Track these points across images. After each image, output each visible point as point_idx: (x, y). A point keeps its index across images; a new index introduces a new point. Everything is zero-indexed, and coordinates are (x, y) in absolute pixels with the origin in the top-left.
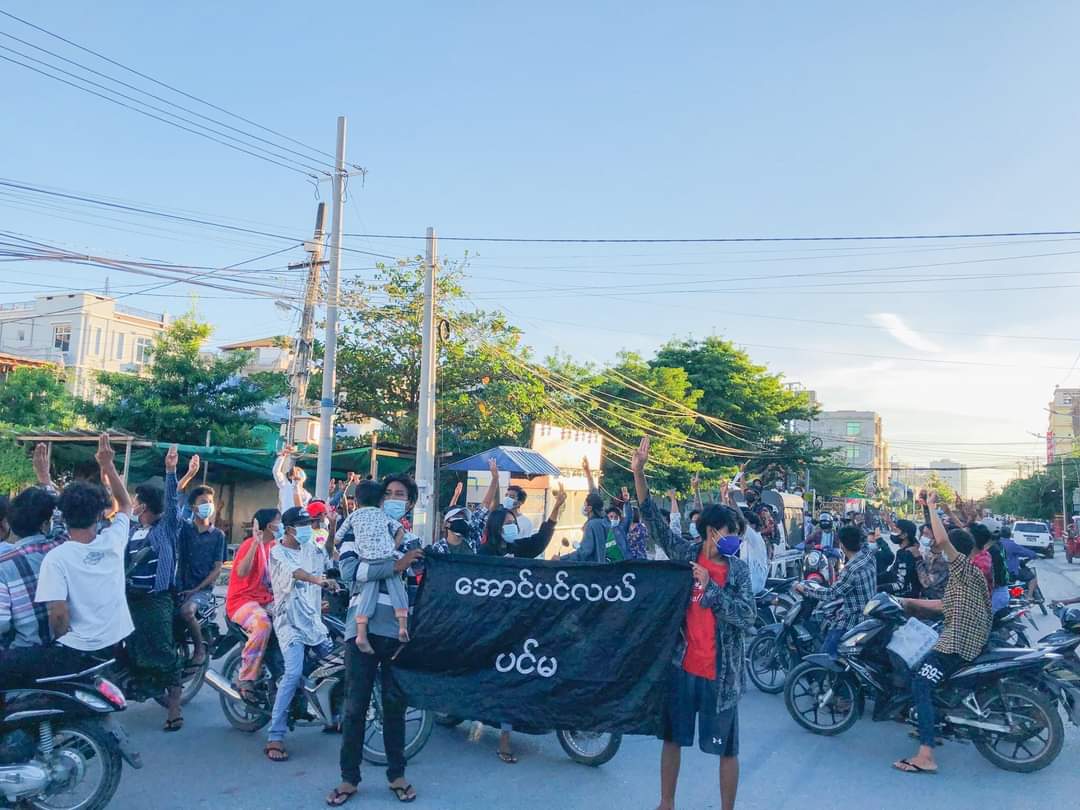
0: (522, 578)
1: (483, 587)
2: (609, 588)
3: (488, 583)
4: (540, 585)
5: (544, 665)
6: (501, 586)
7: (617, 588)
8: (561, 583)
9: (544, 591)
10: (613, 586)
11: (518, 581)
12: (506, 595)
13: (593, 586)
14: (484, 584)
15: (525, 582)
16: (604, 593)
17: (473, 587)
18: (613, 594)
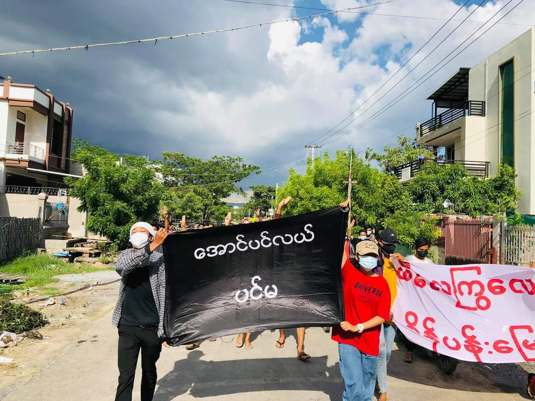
0: (238, 240)
1: (213, 251)
2: (297, 235)
3: (216, 248)
4: (251, 241)
5: (268, 291)
6: (225, 247)
7: (301, 234)
8: (265, 239)
9: (255, 245)
10: (299, 234)
11: (236, 242)
12: (230, 252)
13: (286, 235)
14: (213, 249)
15: (241, 241)
16: (294, 239)
17: (207, 253)
18: (300, 238)
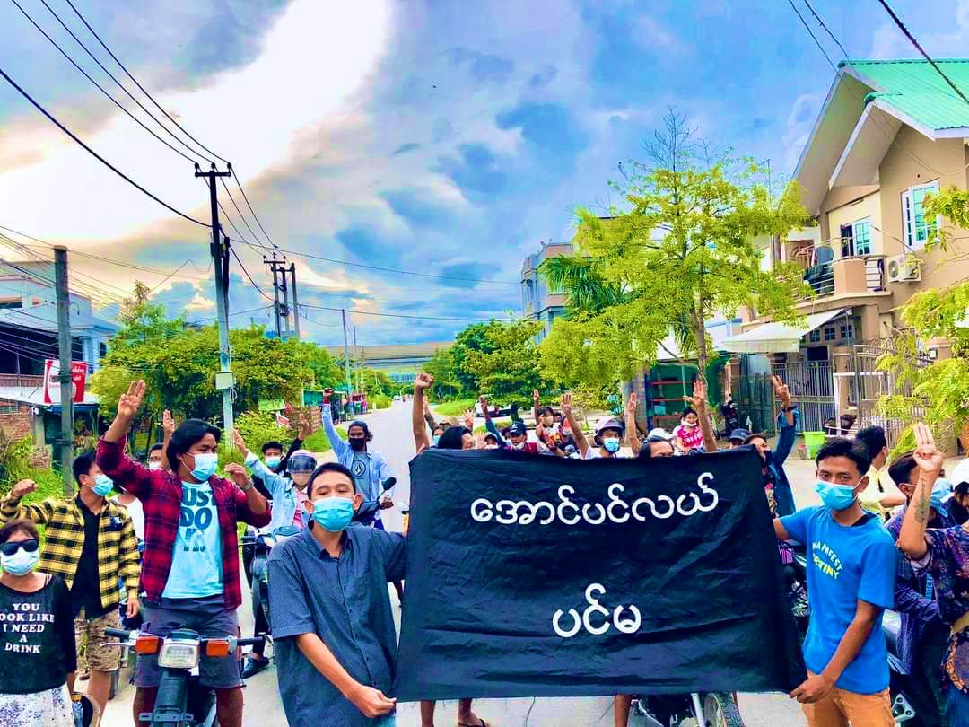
0: (562, 497)
1: (508, 512)
2: (683, 497)
3: (516, 506)
4: (587, 506)
5: (622, 617)
6: (534, 509)
7: (692, 495)
8: (616, 501)
9: (594, 514)
10: (687, 495)
11: (556, 503)
12: (543, 522)
13: (661, 498)
14: (510, 507)
15: (566, 502)
16: (675, 506)
17: (495, 512)
18: (688, 504)
